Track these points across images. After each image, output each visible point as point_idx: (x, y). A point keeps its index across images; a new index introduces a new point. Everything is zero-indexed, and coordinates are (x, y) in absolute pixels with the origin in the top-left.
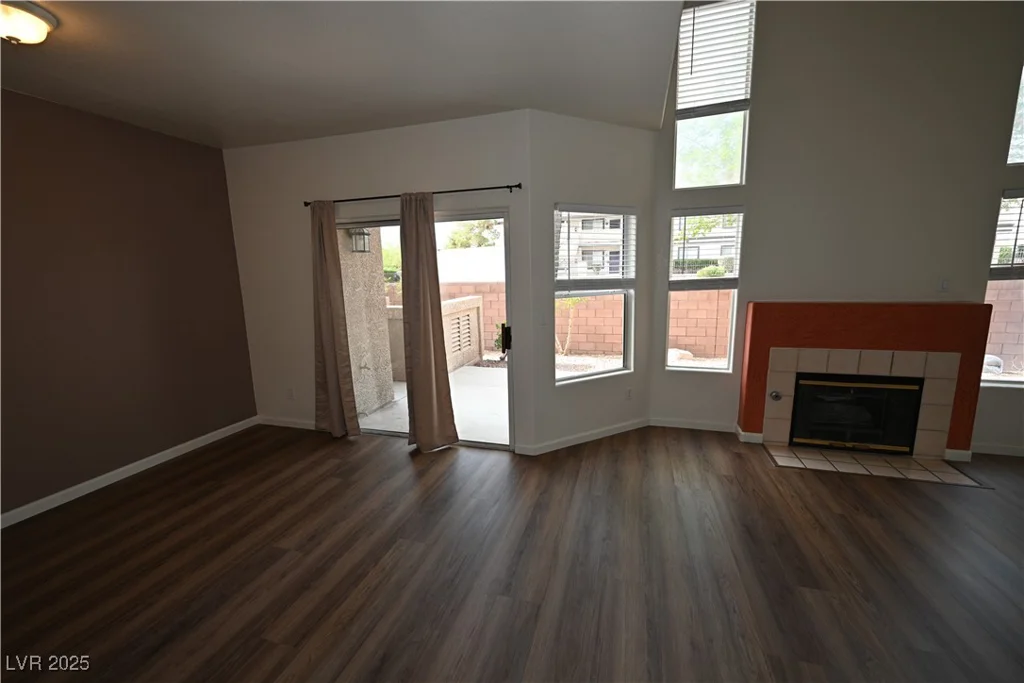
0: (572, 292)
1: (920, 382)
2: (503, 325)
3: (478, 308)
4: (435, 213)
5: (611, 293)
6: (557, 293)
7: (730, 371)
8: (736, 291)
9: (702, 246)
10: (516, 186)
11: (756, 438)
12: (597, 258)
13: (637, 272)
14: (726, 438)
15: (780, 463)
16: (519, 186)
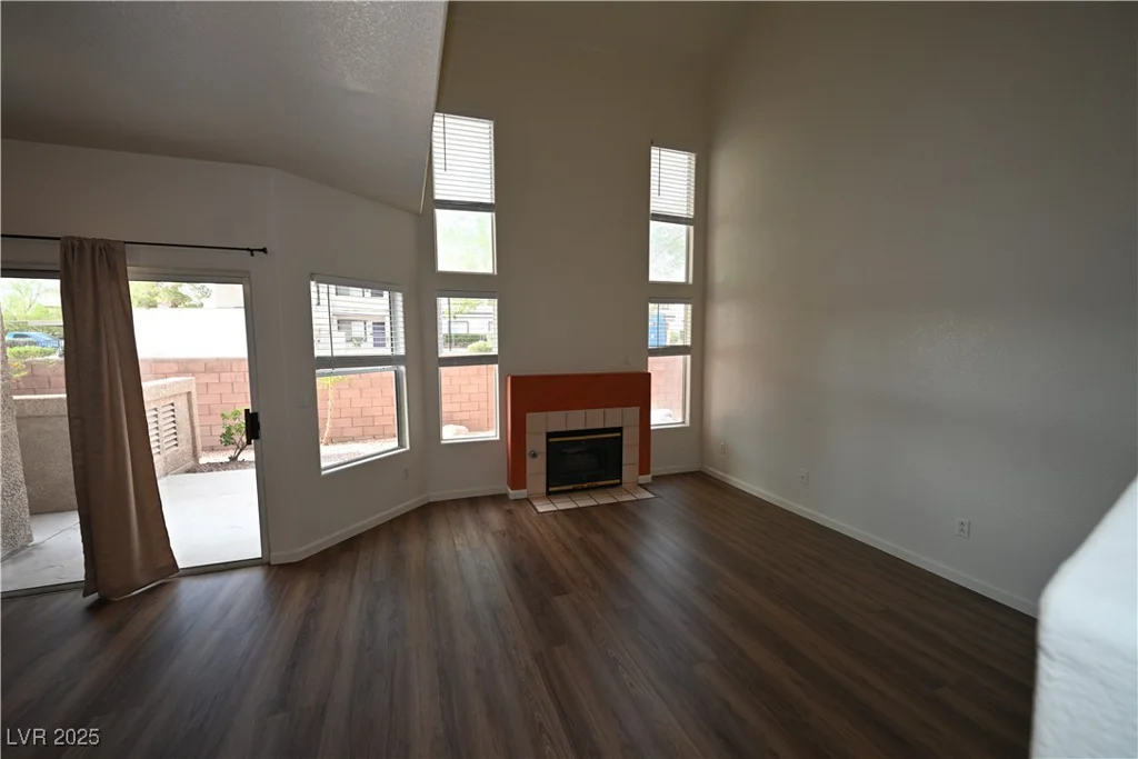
0: (336, 370)
1: (620, 430)
2: (247, 411)
3: (189, 393)
4: (129, 268)
5: (381, 370)
6: (317, 371)
7: (498, 438)
8: (497, 366)
9: (470, 321)
10: (260, 250)
11: (521, 493)
12: (357, 330)
13: (406, 348)
14: (498, 499)
15: (541, 510)
16: (264, 250)
